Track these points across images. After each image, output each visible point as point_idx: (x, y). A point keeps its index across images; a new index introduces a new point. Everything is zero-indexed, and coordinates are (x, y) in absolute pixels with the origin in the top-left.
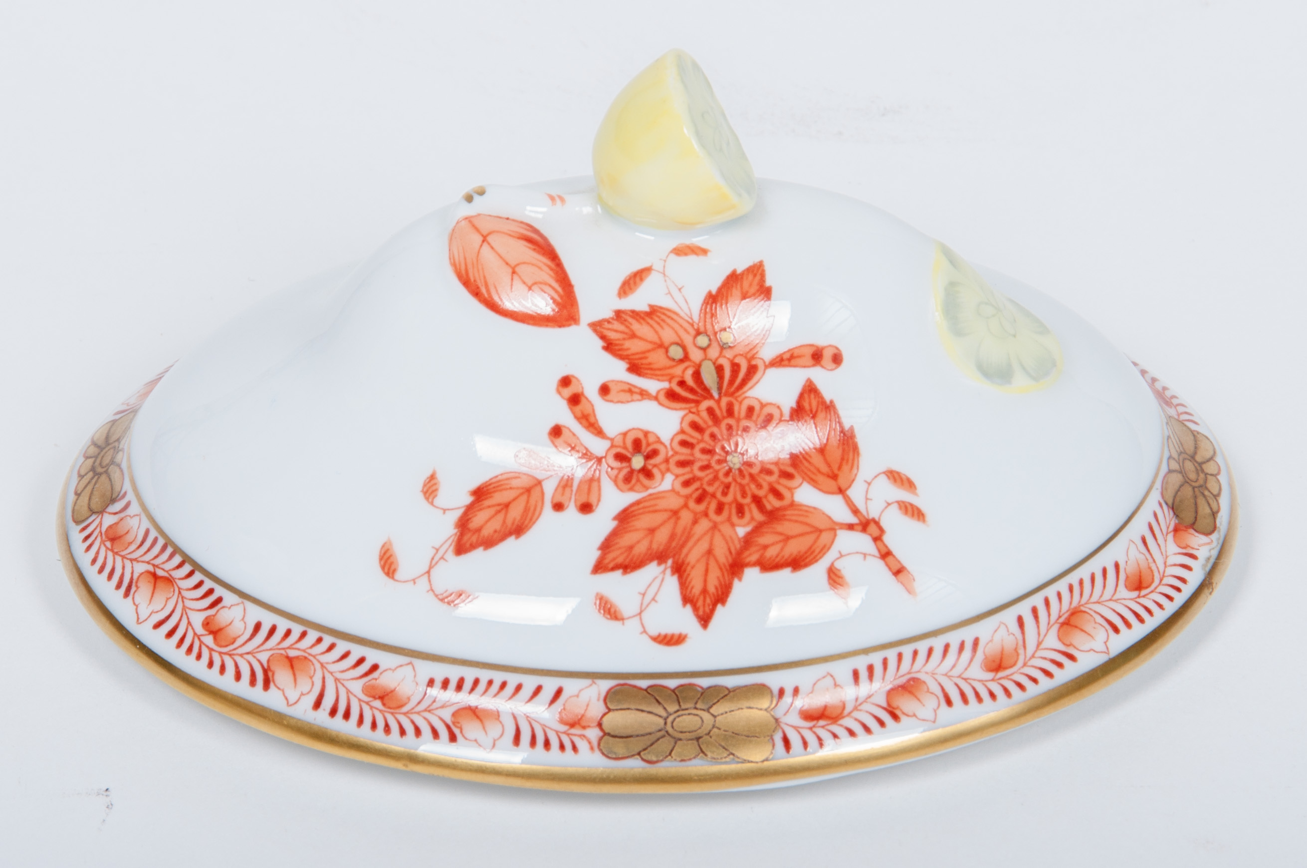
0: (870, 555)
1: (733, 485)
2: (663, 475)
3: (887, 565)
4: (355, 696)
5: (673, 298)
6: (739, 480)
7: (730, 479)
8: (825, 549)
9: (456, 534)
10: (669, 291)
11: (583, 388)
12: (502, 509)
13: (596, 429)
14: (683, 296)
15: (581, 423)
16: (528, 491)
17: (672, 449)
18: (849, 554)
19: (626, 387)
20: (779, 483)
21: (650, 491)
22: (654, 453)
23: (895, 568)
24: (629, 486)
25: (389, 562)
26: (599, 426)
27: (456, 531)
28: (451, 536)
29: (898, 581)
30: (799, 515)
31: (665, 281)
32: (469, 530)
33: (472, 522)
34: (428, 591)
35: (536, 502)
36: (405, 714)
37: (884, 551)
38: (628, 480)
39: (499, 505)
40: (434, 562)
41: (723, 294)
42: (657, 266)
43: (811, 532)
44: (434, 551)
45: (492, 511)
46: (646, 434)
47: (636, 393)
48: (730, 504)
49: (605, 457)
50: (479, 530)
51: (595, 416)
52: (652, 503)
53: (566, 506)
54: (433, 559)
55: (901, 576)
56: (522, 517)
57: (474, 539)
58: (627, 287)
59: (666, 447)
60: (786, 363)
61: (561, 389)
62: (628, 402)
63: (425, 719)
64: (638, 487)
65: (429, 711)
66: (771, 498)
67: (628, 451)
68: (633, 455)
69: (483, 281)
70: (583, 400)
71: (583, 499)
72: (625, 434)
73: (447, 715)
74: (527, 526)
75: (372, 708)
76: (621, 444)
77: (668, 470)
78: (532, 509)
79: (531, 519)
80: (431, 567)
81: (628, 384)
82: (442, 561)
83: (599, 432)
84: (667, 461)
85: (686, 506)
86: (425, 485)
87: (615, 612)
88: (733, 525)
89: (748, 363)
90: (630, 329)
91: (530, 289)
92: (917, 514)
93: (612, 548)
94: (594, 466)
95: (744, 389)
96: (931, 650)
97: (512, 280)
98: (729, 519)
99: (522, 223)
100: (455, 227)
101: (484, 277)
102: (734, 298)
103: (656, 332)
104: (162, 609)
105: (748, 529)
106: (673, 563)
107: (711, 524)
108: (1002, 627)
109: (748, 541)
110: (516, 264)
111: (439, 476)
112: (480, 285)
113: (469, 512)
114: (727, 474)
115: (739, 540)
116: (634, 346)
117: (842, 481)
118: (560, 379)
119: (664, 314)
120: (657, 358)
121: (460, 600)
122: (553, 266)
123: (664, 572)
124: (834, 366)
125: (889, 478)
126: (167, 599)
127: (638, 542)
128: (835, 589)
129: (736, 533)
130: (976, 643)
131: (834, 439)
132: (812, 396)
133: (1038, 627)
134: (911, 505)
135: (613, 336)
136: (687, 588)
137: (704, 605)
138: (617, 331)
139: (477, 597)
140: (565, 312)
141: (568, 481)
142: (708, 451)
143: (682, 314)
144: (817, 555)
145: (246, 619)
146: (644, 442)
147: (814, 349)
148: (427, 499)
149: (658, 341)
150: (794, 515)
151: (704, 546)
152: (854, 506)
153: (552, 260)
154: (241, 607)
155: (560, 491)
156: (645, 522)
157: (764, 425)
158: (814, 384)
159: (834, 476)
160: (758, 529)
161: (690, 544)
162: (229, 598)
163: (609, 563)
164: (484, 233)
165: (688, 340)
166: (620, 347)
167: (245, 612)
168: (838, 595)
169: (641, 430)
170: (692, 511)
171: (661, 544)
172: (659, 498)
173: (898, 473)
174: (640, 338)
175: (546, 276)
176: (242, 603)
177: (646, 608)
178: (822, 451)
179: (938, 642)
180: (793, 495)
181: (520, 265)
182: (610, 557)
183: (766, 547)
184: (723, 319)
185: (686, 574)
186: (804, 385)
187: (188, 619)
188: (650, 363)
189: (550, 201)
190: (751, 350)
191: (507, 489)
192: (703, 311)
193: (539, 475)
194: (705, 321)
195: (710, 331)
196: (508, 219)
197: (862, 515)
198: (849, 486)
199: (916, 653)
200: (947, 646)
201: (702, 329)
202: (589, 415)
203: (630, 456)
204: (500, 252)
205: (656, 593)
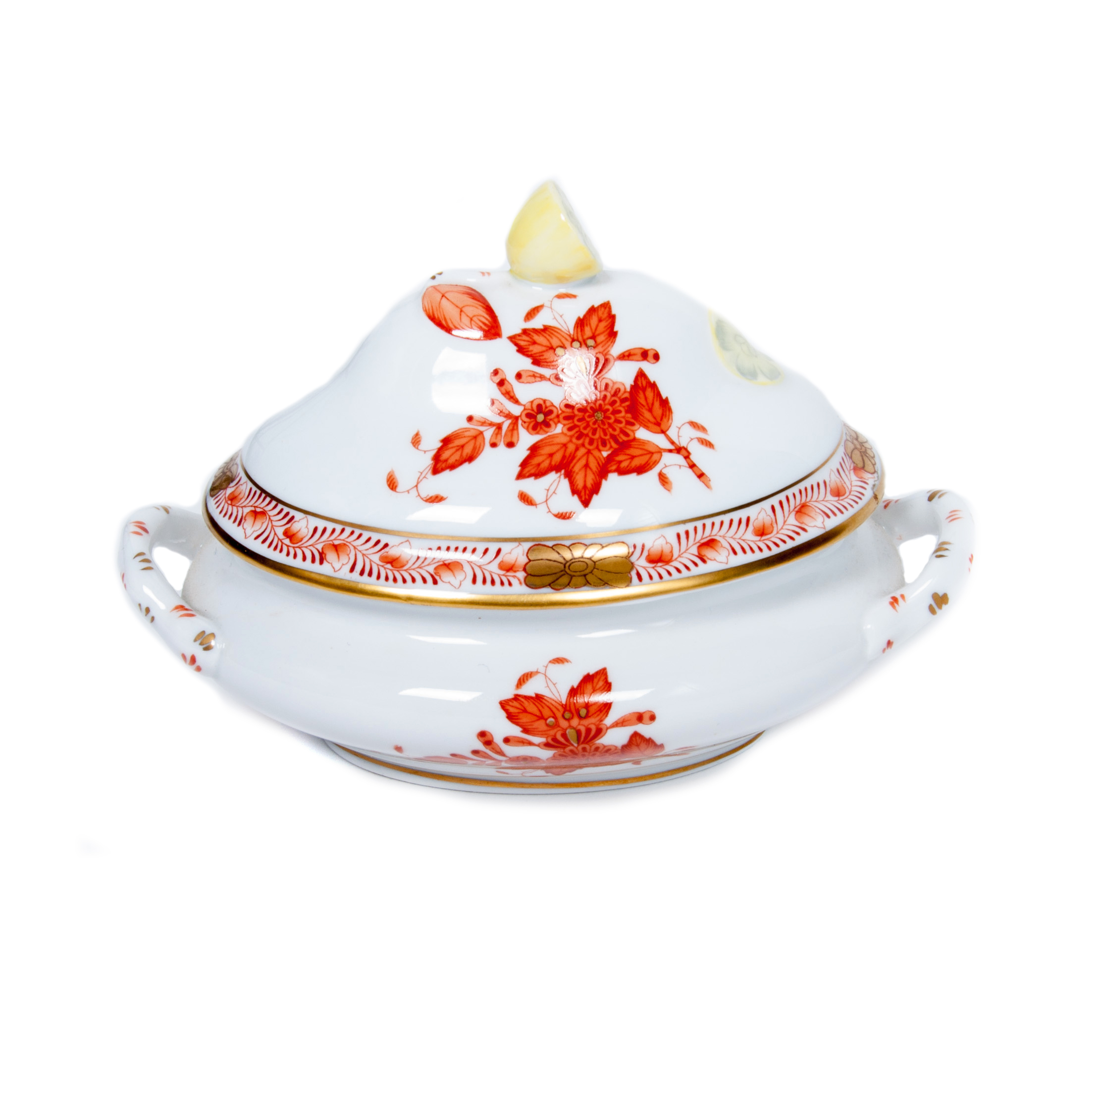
0: (683, 466)
1: (599, 429)
2: (556, 424)
3: (694, 471)
4: (375, 563)
5: (557, 321)
6: (602, 426)
7: (596, 426)
8: (656, 463)
10: (555, 317)
11: (505, 375)
12: (459, 449)
13: (514, 399)
14: (563, 320)
15: (505, 397)
16: (475, 437)
17: (561, 409)
18: (670, 466)
19: (531, 374)
20: (626, 428)
21: (549, 434)
22: (551, 412)
23: (699, 473)
24: (535, 432)
25: (393, 482)
26: (516, 398)
27: (432, 462)
28: (430, 465)
29: (701, 481)
30: (640, 445)
31: (552, 312)
32: (440, 461)
33: (442, 456)
34: (417, 497)
35: (480, 443)
36: (406, 570)
37: (691, 464)
38: (535, 428)
39: (458, 446)
40: (420, 480)
41: (587, 318)
42: (547, 304)
43: (647, 454)
44: (420, 474)
45: (454, 450)
46: (545, 401)
47: (538, 377)
48: (597, 440)
49: (520, 416)
50: (446, 461)
51: (513, 392)
52: (551, 440)
53: (498, 444)
54: (419, 478)
55: (703, 478)
56: (472, 452)
57: (444, 465)
58: (529, 316)
59: (557, 408)
60: (627, 358)
61: (493, 377)
62: (533, 382)
63: (418, 572)
64: (541, 432)
65: (420, 568)
66: (622, 436)
67: (534, 412)
69: (443, 316)
70: (506, 382)
71: (509, 440)
72: (532, 402)
73: (431, 569)
74: (475, 456)
75: (385, 568)
76: (530, 408)
77: (559, 422)
78: (478, 447)
79: (477, 453)
80: (418, 483)
81: (533, 372)
82: (425, 479)
83: (516, 402)
84: (558, 416)
85: (571, 441)
86: (413, 439)
87: (531, 501)
88: (600, 451)
89: (605, 357)
90: (533, 339)
91: (471, 319)
92: (708, 444)
93: (529, 465)
94: (514, 422)
95: (603, 373)
96: (722, 523)
97: (461, 315)
98: (597, 448)
99: (465, 287)
100: (425, 292)
101: (444, 315)
102: (594, 321)
103: (548, 340)
104: (259, 529)
105: (609, 452)
106: (565, 472)
107: (586, 451)
108: (763, 511)
109: (610, 459)
110: (463, 306)
111: (421, 433)
112: (441, 320)
113: (440, 450)
114: (594, 423)
115: (604, 458)
116: (535, 349)
117: (663, 427)
118: (492, 371)
119: (553, 330)
120: (549, 355)
121: (437, 500)
122: (484, 306)
123: (560, 477)
124: (655, 361)
125: (691, 425)
126: (263, 523)
127: (543, 461)
128: (663, 485)
129: (602, 455)
130: (748, 519)
131: (657, 404)
132: (643, 378)
133: (783, 513)
134: (705, 440)
135: (522, 343)
136: (574, 485)
137: (585, 495)
138: (524, 341)
139: (447, 498)
140: (493, 331)
141: (498, 431)
142: (583, 410)
143: (563, 329)
144: (651, 466)
145: (308, 527)
146: (544, 406)
147: (642, 351)
148: (414, 446)
149: (549, 345)
150: (636, 445)
151: (583, 462)
152: (672, 440)
153: (484, 304)
154: (305, 520)
155: (494, 436)
156: (546, 450)
157: (616, 394)
158: (643, 372)
159: (658, 424)
160: (615, 453)
161: (574, 461)
162: (298, 515)
163: (526, 473)
164: (443, 292)
165: (567, 344)
166: (527, 350)
167: (308, 522)
168: (665, 488)
169: (542, 399)
170: (574, 444)
171: (556, 462)
172: (554, 437)
173: (696, 423)
174: (539, 344)
175: (481, 312)
176: (306, 517)
177: (550, 498)
178: (650, 410)
179: (726, 518)
180: (634, 434)
181: (464, 307)
182: (527, 470)
183: (620, 462)
184: (588, 332)
185: (573, 478)
186: (638, 372)
187: (275, 531)
188: (545, 359)
189: (481, 274)
190: (604, 350)
191: (462, 437)
192: (576, 328)
193: (482, 428)
194: (577, 333)
195: (580, 339)
196: (457, 285)
197: (676, 444)
198: (668, 430)
199: (713, 524)
200: (731, 521)
201: (576, 338)
202: (510, 392)
203: (536, 414)
204: (453, 300)
205: (556, 489)
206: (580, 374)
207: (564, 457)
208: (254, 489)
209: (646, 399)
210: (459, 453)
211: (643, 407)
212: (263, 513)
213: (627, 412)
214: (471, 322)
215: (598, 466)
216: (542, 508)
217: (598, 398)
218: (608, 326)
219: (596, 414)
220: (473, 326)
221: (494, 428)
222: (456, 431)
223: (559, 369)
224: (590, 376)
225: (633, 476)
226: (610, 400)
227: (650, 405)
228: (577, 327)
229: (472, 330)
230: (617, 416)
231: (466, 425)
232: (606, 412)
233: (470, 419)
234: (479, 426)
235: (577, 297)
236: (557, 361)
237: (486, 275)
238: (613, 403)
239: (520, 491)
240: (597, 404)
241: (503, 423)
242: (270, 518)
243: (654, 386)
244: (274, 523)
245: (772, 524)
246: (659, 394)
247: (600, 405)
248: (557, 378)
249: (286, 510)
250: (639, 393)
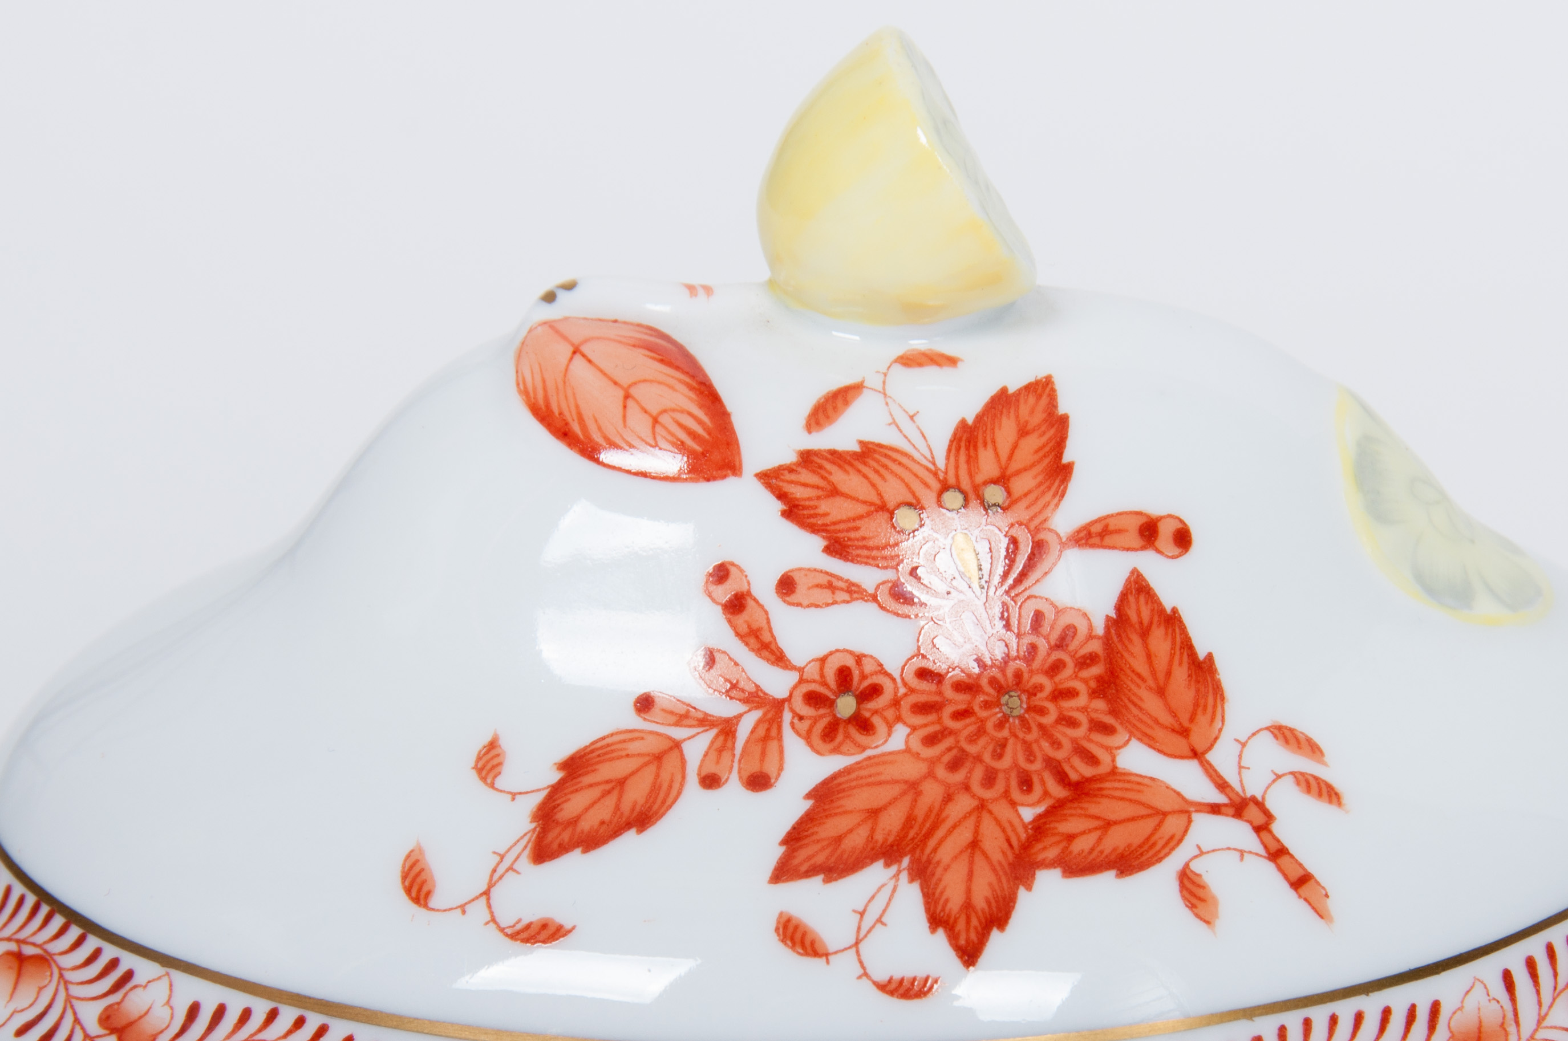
0: (1250, 852)
1: (1011, 741)
2: (890, 727)
3: (1280, 869)
5: (901, 431)
6: (1021, 735)
7: (1005, 733)
8: (1174, 842)
9: (534, 830)
10: (893, 419)
11: (749, 583)
12: (613, 788)
13: (772, 652)
14: (918, 428)
15: (747, 644)
16: (658, 758)
17: (905, 684)
18: (1214, 850)
19: (824, 580)
20: (1090, 740)
21: (869, 753)
22: (875, 690)
23: (1295, 876)
24: (831, 746)
25: (419, 880)
26: (778, 648)
27: (533, 825)
28: (526, 834)
29: (1300, 896)
30: (1127, 789)
31: (887, 404)
32: (558, 823)
33: (561, 810)
34: (487, 923)
35: (673, 774)
37: (1274, 847)
38: (830, 735)
39: (607, 782)
40: (496, 876)
41: (986, 425)
42: (873, 381)
43: (1148, 816)
44: (498, 858)
45: (596, 792)
46: (859, 658)
47: (842, 589)
48: (1006, 771)
49: (789, 700)
50: (574, 822)
51: (770, 630)
52: (872, 770)
53: (723, 780)
54: (494, 871)
55: (1305, 889)
56: (647, 802)
57: (566, 836)
58: (821, 416)
59: (894, 680)
60: (1096, 540)
61: (712, 588)
62: (828, 605)
64: (847, 746)
66: (1077, 762)
67: (831, 690)
68: (837, 697)
69: (574, 411)
70: (750, 603)
71: (754, 767)
72: (823, 660)
74: (656, 813)
76: (817, 677)
77: (899, 719)
78: (665, 786)
79: (664, 802)
80: (491, 885)
81: (827, 573)
82: (510, 873)
83: (779, 658)
84: (896, 703)
85: (931, 774)
86: (479, 758)
87: (813, 943)
88: (1013, 804)
89: (1033, 538)
90: (829, 482)
91: (655, 421)
92: (1327, 792)
93: (806, 841)
94: (769, 716)
95: (1027, 583)
96: (1359, 1018)
97: (625, 407)
98: (1006, 794)
99: (639, 325)
100: (526, 338)
101: (577, 407)
102: (1006, 432)
103: (873, 485)
104: (31, 1005)
105: (1040, 809)
106: (911, 862)
107: (975, 803)
108: (1479, 986)
109: (1039, 828)
110: (630, 382)
111: (504, 743)
112: (570, 420)
113: (555, 795)
114: (1000, 725)
115: (1025, 826)
116: (836, 510)
117: (1197, 740)
118: (710, 569)
119: (886, 456)
120: (875, 529)
121: (544, 934)
122: (694, 384)
123: (896, 876)
124: (1177, 551)
125: (1276, 737)
126: (41, 989)
127: (851, 831)
128: (1192, 907)
129: (1019, 816)
130: (1435, 1009)
131: (1181, 674)
132: (1142, 599)
133: (1538, 992)
134: (1316, 778)
135: (798, 492)
136: (936, 902)
137: (968, 930)
138: (805, 485)
139: (574, 928)
140: (716, 456)
141: (726, 740)
142: (967, 686)
143: (916, 455)
144: (1159, 851)
145: (173, 1002)
146: (856, 673)
147: (1143, 520)
148: (484, 779)
149: (876, 500)
150: (1117, 789)
151: (964, 835)
152: (1220, 776)
153: (693, 377)
154: (164, 983)
155: (713, 755)
156: (861, 800)
157: (1061, 644)
158: (1144, 580)
159: (1184, 732)
160: (1056, 810)
161: (940, 833)
162: (144, 969)
163: (801, 864)
164: (576, 341)
165: (928, 498)
166: (812, 512)
167: (171, 990)
168: (1197, 916)
169: (851, 653)
170: (942, 782)
171: (889, 833)
172: (884, 763)
173: (1291, 730)
174: (847, 496)
175: (683, 399)
176: (168, 974)
177: (866, 936)
178: (1161, 692)
179: (1372, 1005)
180: (1113, 760)
181: (635, 384)
182: (802, 854)
183: (1071, 838)
184: (987, 464)
185: (934, 880)
186: (1128, 580)
187: (75, 1014)
188: (864, 538)
189: (687, 292)
190: (1035, 516)
191: (620, 757)
192: (953, 451)
193: (678, 733)
194: (957, 468)
195: (966, 484)
196: (615, 321)
197: (1232, 789)
198: (1210, 747)
199: (1333, 1020)
200: (1386, 1013)
201: (952, 480)
202: (760, 629)
203: (833, 697)
204: (602, 366)
205: (884, 911)
206: (963, 586)
207: (910, 820)
208: (19, 889)
209: (1149, 656)
210: (610, 801)
211: (1138, 681)
212: (44, 960)
213: (1094, 694)
214: (653, 427)
215: (1006, 846)
216: (845, 965)
217: (1014, 653)
218: (1047, 449)
219: (1004, 699)
220: (659, 438)
221: (713, 732)
222: (603, 738)
223: (904, 568)
224: (992, 589)
225: (1107, 879)
226: (1045, 660)
227: (1161, 676)
228: (958, 449)
229: (657, 451)
230: (1067, 704)
231: (633, 721)
232: (1035, 695)
233: (645, 704)
234: (669, 725)
235: (959, 364)
236: (897, 544)
237: (701, 292)
238: (1055, 669)
239: (781, 914)
240: (1010, 672)
241: (739, 717)
242: (61, 976)
243: (1172, 621)
244: (76, 991)
245: (1502, 1025)
246: (1187, 646)
247: (1018, 675)
248: (900, 596)
249: (110, 952)
250: (1130, 640)
